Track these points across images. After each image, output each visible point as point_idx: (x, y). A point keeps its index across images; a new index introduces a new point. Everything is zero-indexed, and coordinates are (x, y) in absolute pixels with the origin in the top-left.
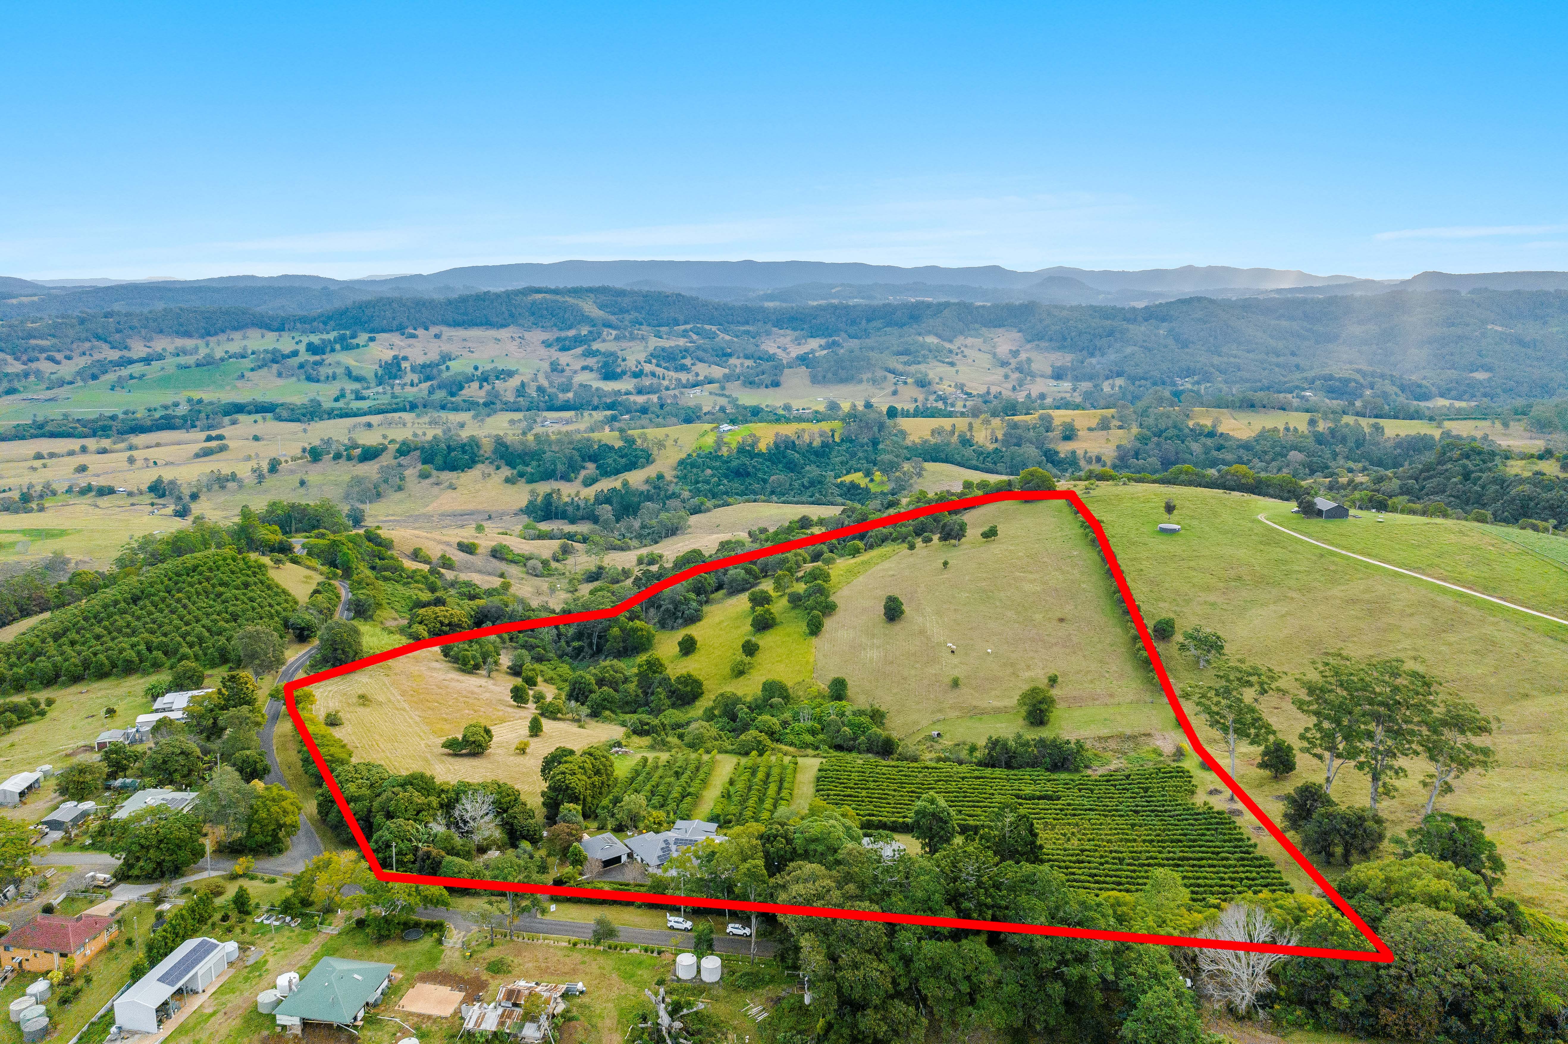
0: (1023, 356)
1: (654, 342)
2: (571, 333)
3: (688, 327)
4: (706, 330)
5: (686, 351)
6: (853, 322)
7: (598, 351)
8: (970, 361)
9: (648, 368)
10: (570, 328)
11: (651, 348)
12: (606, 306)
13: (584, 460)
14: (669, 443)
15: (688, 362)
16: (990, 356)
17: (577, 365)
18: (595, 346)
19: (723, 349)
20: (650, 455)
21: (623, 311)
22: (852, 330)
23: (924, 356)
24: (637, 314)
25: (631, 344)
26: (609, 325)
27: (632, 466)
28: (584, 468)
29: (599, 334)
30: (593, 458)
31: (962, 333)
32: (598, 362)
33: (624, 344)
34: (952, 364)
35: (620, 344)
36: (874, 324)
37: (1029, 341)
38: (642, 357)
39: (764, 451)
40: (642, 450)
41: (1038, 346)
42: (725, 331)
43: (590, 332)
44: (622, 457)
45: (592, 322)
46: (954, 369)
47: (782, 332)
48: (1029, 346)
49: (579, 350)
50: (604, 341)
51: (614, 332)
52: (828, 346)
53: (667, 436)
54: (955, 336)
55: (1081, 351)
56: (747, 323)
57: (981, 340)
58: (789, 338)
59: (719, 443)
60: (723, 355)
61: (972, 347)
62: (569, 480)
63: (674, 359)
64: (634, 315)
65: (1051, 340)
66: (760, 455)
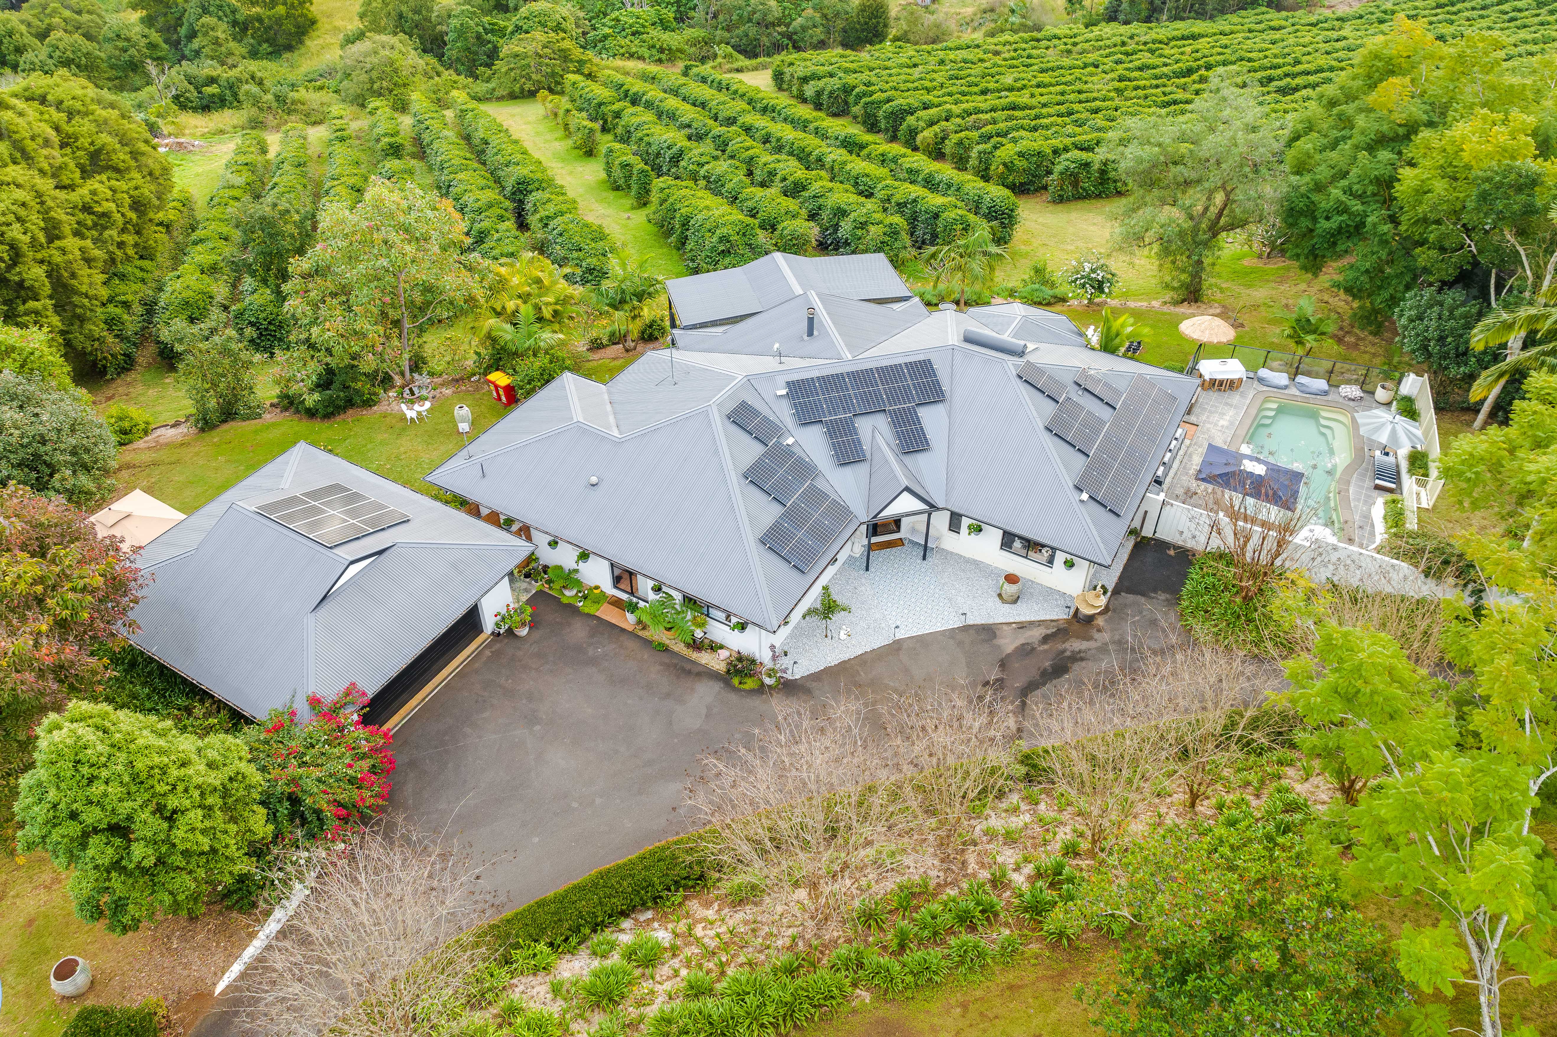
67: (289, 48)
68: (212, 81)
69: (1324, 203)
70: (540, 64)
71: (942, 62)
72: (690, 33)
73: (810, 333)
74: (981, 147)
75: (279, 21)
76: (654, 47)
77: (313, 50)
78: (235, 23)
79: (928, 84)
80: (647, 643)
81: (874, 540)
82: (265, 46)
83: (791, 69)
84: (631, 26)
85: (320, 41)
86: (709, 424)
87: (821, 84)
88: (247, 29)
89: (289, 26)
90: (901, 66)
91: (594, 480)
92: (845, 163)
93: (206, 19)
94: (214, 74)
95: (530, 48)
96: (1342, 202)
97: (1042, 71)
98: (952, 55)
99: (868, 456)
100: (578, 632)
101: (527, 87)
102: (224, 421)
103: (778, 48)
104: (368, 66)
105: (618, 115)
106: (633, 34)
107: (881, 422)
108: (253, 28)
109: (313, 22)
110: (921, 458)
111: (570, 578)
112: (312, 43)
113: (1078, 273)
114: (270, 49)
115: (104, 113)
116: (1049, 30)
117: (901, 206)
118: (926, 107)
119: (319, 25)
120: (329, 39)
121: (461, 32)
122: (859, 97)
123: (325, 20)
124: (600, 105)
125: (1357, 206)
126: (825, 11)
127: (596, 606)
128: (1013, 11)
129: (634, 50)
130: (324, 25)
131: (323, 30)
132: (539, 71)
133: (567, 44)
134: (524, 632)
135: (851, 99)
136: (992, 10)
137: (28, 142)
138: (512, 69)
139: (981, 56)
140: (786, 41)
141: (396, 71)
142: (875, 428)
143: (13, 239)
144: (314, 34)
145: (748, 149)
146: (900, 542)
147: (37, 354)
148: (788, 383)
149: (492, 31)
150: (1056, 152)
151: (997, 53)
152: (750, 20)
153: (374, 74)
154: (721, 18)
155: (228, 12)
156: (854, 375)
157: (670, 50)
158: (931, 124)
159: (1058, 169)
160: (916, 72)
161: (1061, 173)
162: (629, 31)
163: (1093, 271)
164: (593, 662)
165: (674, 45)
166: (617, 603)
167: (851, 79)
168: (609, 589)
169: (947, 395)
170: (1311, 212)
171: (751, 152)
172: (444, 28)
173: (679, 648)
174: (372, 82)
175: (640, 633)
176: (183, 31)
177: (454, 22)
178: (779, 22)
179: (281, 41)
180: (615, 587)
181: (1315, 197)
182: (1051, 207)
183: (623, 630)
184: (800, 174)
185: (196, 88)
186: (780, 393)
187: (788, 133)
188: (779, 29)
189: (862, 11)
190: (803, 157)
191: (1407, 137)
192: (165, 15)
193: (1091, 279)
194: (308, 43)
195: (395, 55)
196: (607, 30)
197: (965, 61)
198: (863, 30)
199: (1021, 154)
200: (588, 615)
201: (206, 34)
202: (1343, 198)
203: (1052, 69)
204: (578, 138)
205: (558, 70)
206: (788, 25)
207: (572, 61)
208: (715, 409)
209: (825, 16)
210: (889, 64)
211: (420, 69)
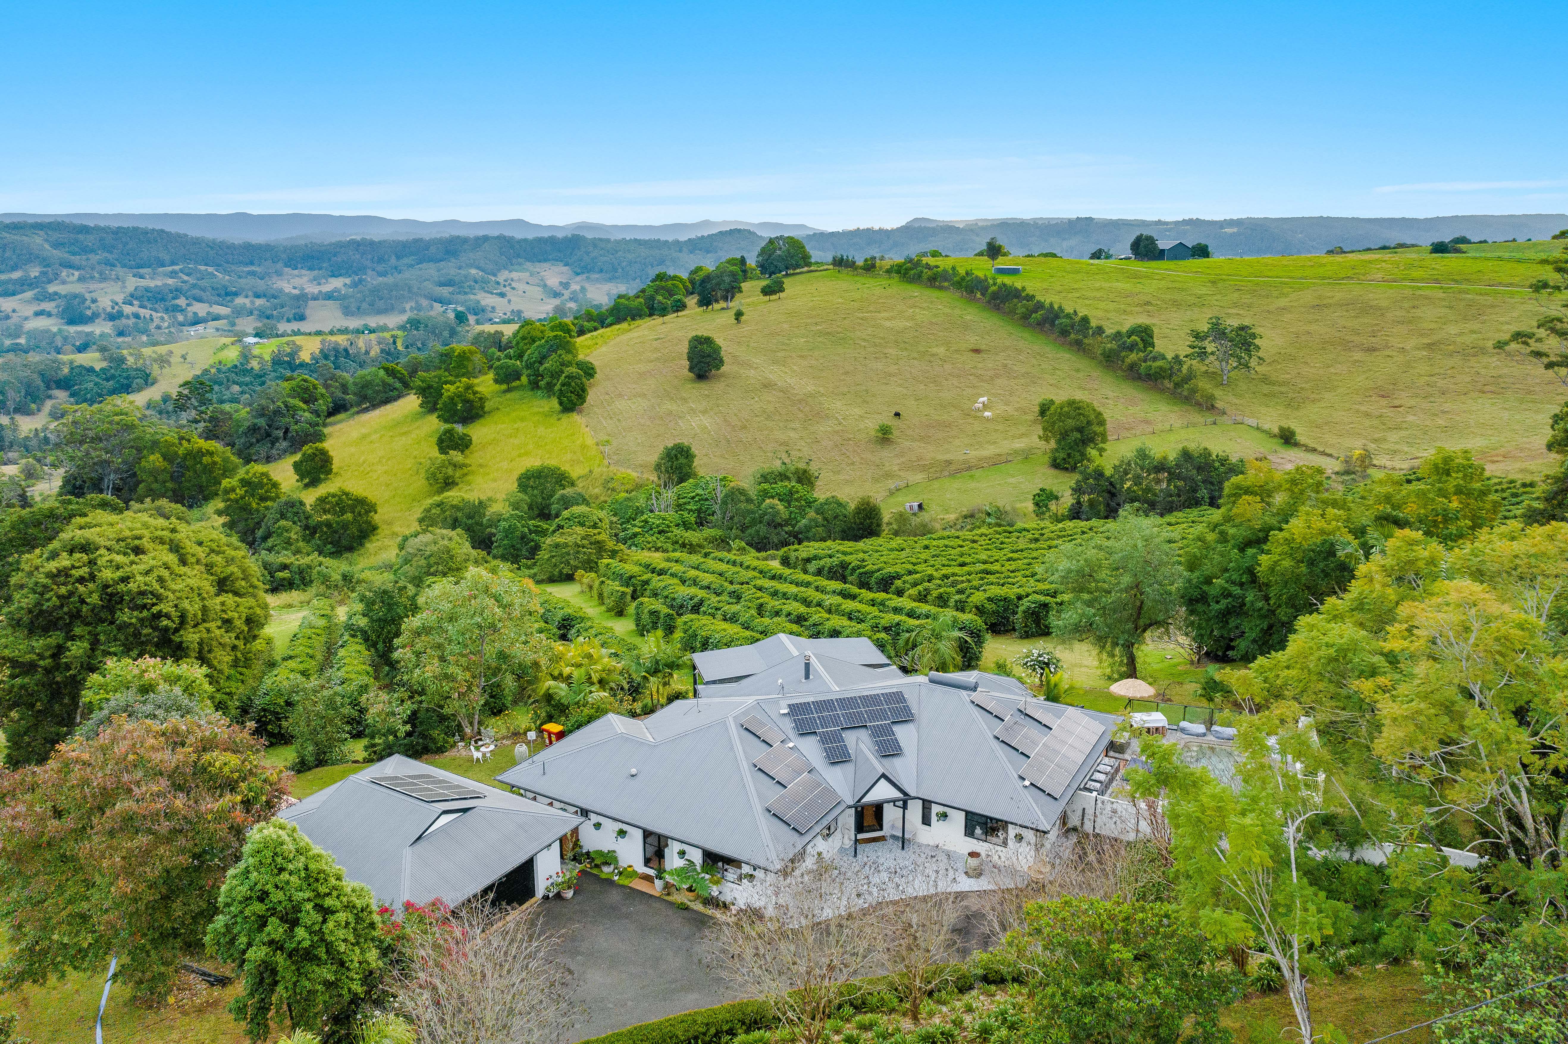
0: (575, 287)
1: (132, 283)
2: (16, 275)
3: (177, 268)
4: (200, 270)
5: (176, 290)
6: (381, 260)
7: (56, 293)
8: (520, 293)
9: (128, 309)
10: (14, 268)
11: (130, 288)
12: (63, 244)
13: (48, 388)
14: (175, 359)
15: (182, 302)
16: (540, 289)
17: (29, 310)
18: (52, 289)
19: (225, 287)
20: (148, 375)
21: (86, 250)
22: (380, 268)
23: (470, 287)
24: (106, 255)
25: (102, 285)
26: (70, 266)
27: (126, 388)
28: (50, 397)
29: (57, 276)
30: (64, 384)
31: (505, 268)
32: (57, 307)
33: (93, 286)
34: (502, 295)
35: (87, 285)
36: (406, 261)
37: (578, 274)
38: (119, 298)
39: (308, 360)
40: (137, 370)
41: (588, 278)
42: (226, 272)
43: (44, 273)
44: (108, 380)
45: (45, 262)
46: (505, 300)
47: (296, 272)
48: (578, 278)
49: (29, 294)
50: (64, 283)
51: (77, 273)
52: (355, 285)
53: (172, 352)
54: (499, 270)
55: (634, 279)
56: (252, 263)
57: (528, 274)
58: (305, 279)
59: (246, 356)
60: (226, 294)
61: (519, 280)
62: (29, 413)
63: (163, 299)
64: (102, 255)
65: (601, 271)
66: (302, 365)
67: (350, 549)
68: (285, 567)
69: (1213, 591)
70: (578, 552)
71: (927, 547)
72: (708, 532)
73: (807, 677)
74: (957, 597)
75: (345, 526)
76: (677, 542)
77: (372, 550)
78: (307, 527)
79: (914, 560)
80: (671, 904)
81: (860, 836)
82: (329, 546)
83: (796, 553)
84: (658, 526)
85: (379, 544)
86: (727, 729)
87: (822, 563)
88: (315, 533)
89: (354, 530)
90: (892, 550)
91: (634, 771)
92: (840, 605)
93: (283, 523)
94: (288, 561)
95: (570, 540)
96: (1226, 589)
97: (1013, 552)
98: (935, 543)
99: (853, 757)
100: (614, 896)
101: (565, 571)
102: (317, 766)
103: (785, 544)
104: (428, 553)
105: (647, 582)
106: (660, 533)
107: (864, 735)
108: (322, 531)
109: (374, 528)
110: (896, 761)
111: (609, 858)
112: (371, 546)
113: (1027, 657)
114: (334, 550)
115: (233, 553)
116: (1020, 525)
117: (886, 629)
118: (910, 573)
119: (379, 531)
120: (387, 542)
121: (509, 532)
122: (854, 570)
123: (385, 527)
124: (631, 578)
125: (1236, 590)
126: (826, 515)
127: (630, 880)
128: (989, 514)
129: (659, 545)
130: (383, 531)
131: (382, 535)
132: (577, 558)
133: (603, 537)
134: (569, 894)
135: (848, 572)
136: (972, 516)
137: (189, 556)
138: (553, 557)
139: (961, 543)
140: (792, 539)
141: (452, 557)
142: (858, 739)
143: (184, 609)
144: (374, 538)
145: (758, 598)
146: (882, 839)
147: (198, 682)
148: (789, 706)
149: (536, 532)
150: (1020, 598)
151: (974, 541)
152: (761, 522)
153: (432, 560)
154: (736, 519)
155: (302, 517)
156: (840, 700)
157: (691, 545)
158: (915, 585)
159: (1021, 609)
160: (903, 554)
161: (1024, 612)
162: (656, 530)
163: (1040, 656)
164: (627, 916)
165: (695, 541)
166: (647, 878)
167: (847, 558)
168: (641, 869)
169: (916, 717)
170: (1203, 599)
171: (761, 601)
172: (494, 530)
173: (698, 907)
174: (429, 566)
175: (666, 898)
176: (259, 533)
177: (503, 524)
178: (787, 522)
179: (344, 542)
180: (646, 865)
181: (1205, 588)
182: (1019, 641)
183: (651, 896)
184: (802, 609)
185: (270, 573)
186: (782, 712)
187: (793, 589)
188: (786, 529)
189: (858, 513)
190: (806, 602)
191: (1265, 540)
192: (246, 520)
193: (1039, 662)
194: (368, 545)
195: (452, 545)
196: (637, 530)
197: (946, 546)
198: (859, 529)
199: (989, 599)
200: (623, 886)
201: (280, 535)
202: (1226, 585)
203: (1022, 551)
204: (610, 602)
205: (593, 557)
206: (793, 526)
207: (605, 551)
208: (731, 719)
209: (825, 519)
210: (881, 549)
211: (472, 558)
